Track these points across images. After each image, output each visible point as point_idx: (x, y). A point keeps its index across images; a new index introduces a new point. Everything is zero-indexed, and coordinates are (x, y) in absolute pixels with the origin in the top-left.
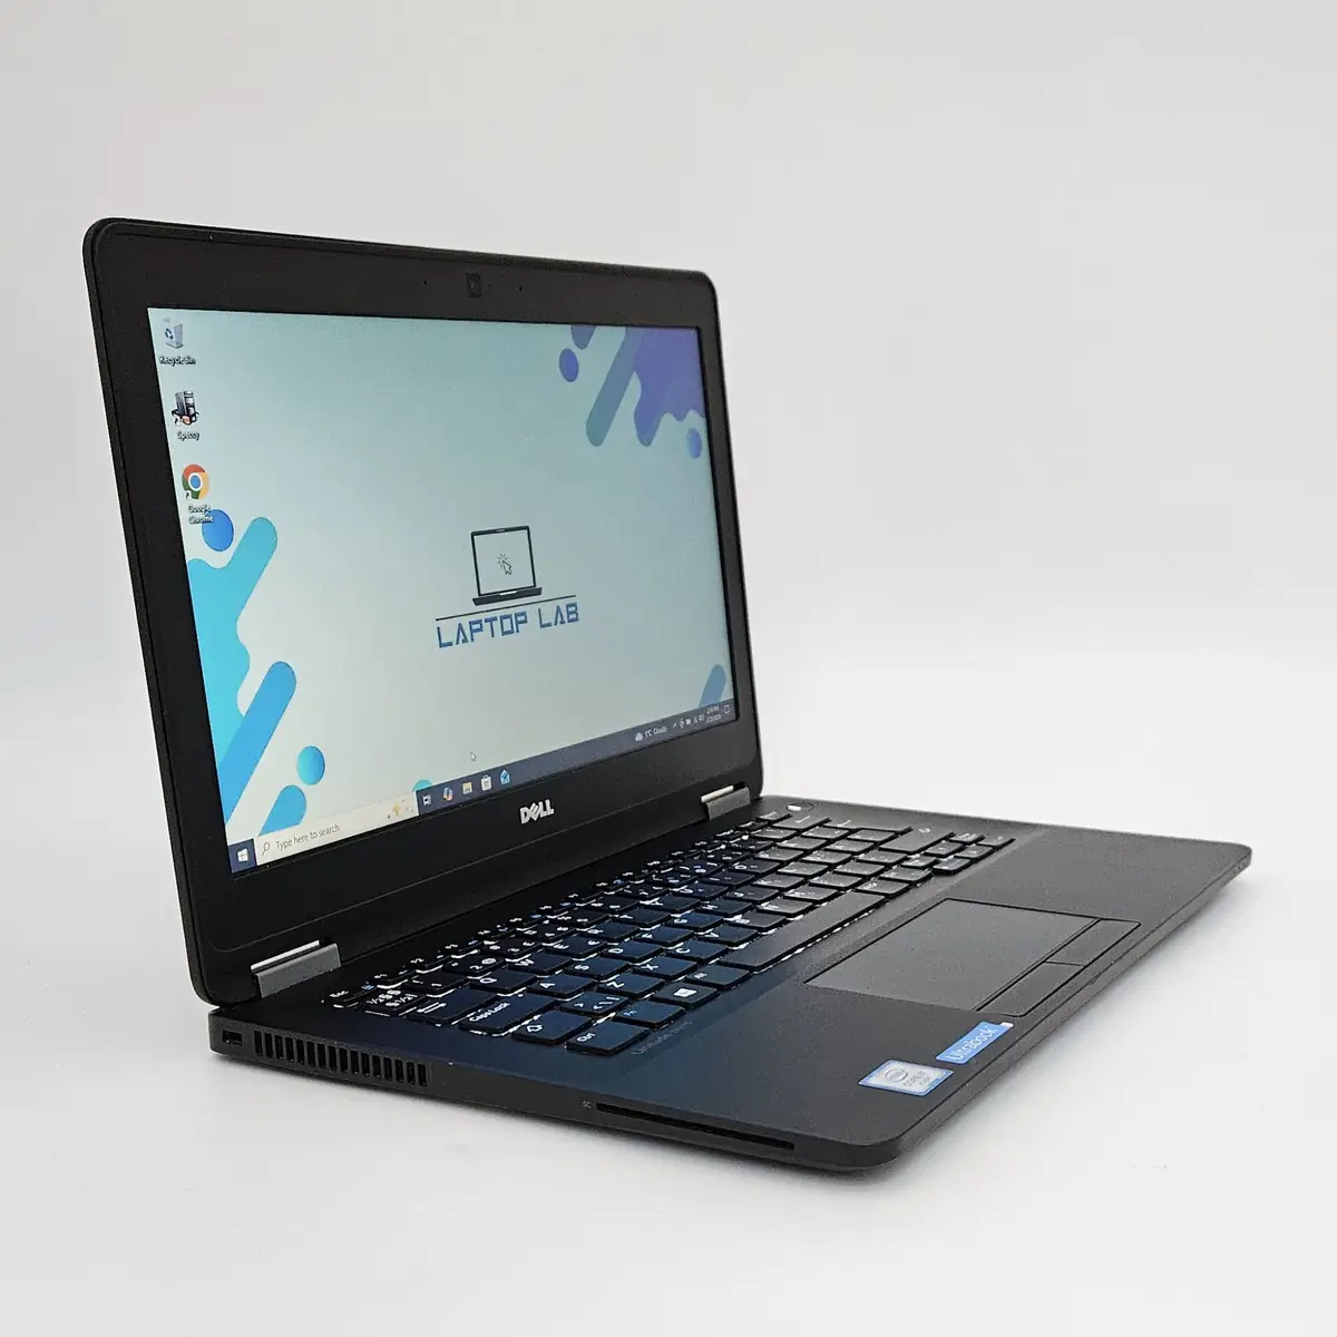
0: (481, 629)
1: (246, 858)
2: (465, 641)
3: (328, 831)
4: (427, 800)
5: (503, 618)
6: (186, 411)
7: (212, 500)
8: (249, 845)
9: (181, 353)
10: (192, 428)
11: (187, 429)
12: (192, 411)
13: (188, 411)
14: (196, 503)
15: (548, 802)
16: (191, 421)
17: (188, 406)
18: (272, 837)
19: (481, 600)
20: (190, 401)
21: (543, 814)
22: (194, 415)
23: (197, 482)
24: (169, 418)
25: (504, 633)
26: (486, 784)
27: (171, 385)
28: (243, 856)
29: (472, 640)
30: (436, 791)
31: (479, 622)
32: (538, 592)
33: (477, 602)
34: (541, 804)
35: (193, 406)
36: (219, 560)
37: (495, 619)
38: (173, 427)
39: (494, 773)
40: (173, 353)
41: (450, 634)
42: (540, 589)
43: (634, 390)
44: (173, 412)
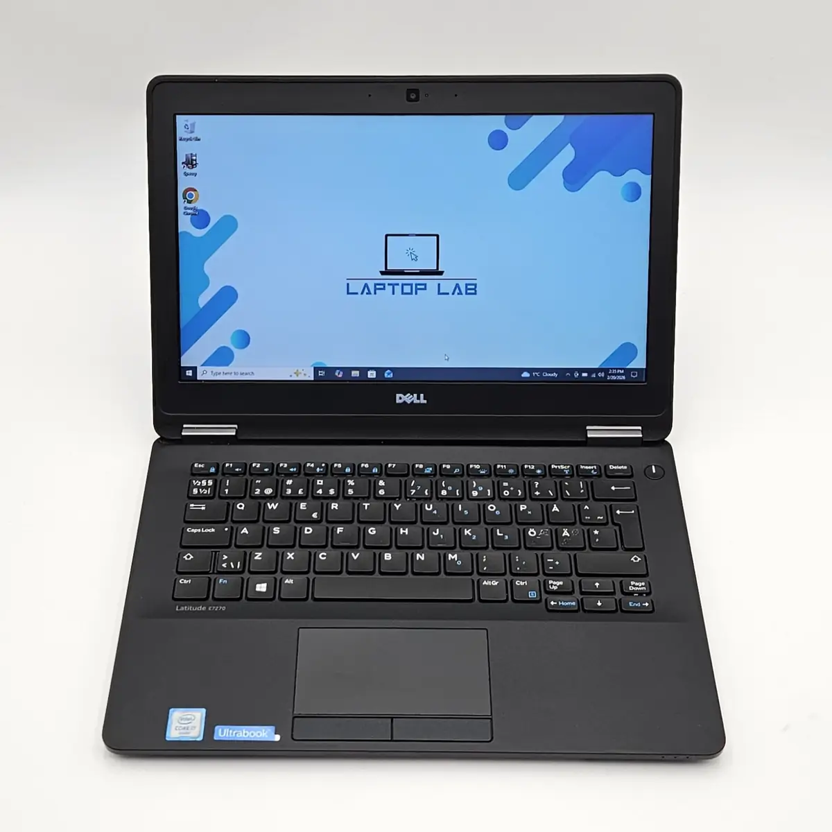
0: (384, 289)
1: (191, 374)
2: (369, 293)
3: (246, 374)
4: (321, 373)
5: (403, 285)
6: (191, 163)
7: (199, 205)
8: (194, 369)
9: (193, 136)
10: (193, 171)
11: (188, 171)
12: (194, 163)
13: (192, 163)
14: (189, 206)
15: (422, 395)
16: (193, 168)
17: (192, 160)
18: (209, 369)
19: (386, 272)
20: (194, 158)
21: (416, 401)
22: (195, 164)
23: (191, 196)
24: (180, 166)
25: (403, 293)
26: (372, 375)
27: (183, 150)
28: (189, 373)
29: (375, 293)
30: (330, 370)
31: (384, 285)
32: (441, 273)
33: (382, 273)
34: (415, 395)
35: (196, 160)
36: (198, 233)
37: (398, 284)
38: (181, 170)
39: (380, 371)
40: (188, 136)
41: (357, 287)
42: (443, 272)
43: (567, 155)
44: (183, 163)
